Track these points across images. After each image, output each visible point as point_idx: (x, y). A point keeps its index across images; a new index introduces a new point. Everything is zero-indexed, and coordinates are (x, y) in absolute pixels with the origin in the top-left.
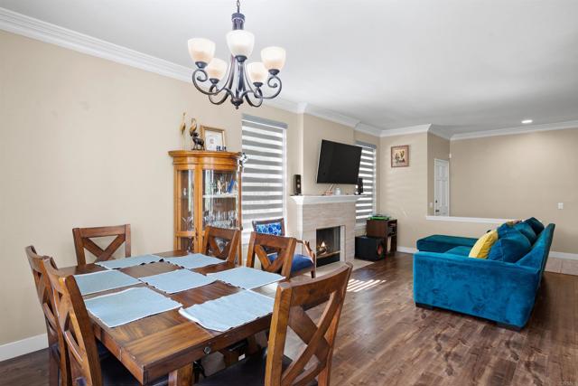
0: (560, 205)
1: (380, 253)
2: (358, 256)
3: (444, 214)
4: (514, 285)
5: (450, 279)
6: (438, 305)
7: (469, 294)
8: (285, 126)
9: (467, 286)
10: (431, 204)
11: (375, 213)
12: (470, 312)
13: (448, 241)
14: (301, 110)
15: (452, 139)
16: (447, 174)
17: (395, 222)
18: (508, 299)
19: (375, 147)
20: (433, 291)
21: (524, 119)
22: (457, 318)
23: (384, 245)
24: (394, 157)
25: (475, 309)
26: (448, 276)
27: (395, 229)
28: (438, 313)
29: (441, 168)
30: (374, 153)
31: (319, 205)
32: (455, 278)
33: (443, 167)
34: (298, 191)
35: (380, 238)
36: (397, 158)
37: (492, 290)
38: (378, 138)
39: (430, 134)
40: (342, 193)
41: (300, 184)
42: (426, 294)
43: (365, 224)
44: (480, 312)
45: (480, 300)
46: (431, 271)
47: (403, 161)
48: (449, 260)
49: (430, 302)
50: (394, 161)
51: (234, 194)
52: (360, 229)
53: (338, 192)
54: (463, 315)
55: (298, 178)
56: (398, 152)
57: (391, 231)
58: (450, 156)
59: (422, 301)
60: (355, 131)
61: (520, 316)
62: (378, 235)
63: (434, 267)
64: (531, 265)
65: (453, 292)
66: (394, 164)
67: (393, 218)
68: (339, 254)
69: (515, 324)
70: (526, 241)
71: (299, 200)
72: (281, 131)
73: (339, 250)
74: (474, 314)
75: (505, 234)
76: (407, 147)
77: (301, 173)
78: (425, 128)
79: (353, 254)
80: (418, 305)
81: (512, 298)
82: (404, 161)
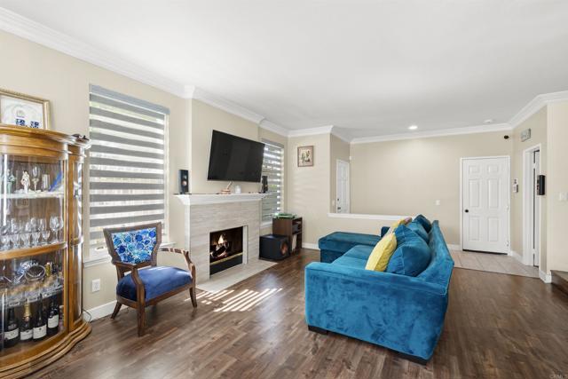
0: (438, 202)
1: (284, 252)
2: (263, 255)
3: (345, 212)
4: (420, 308)
5: (346, 298)
6: (333, 329)
7: (368, 317)
8: (167, 111)
9: (364, 308)
10: (333, 202)
11: (282, 212)
12: (368, 339)
13: (346, 239)
14: (189, 94)
15: (353, 142)
16: (348, 175)
17: (300, 219)
18: (413, 325)
19: (283, 147)
20: (328, 312)
21: (410, 125)
22: (354, 346)
23: (289, 244)
24: (300, 156)
25: (374, 336)
26: (343, 295)
27: (300, 227)
28: (332, 339)
29: (342, 169)
30: (282, 153)
31: (214, 205)
32: (351, 298)
33: (345, 168)
34: (185, 190)
35: (285, 236)
36: (303, 158)
37: (393, 313)
38: (286, 139)
39: (332, 137)
40: (242, 192)
41: (187, 180)
42: (319, 315)
43: (271, 222)
44: (380, 340)
45: (380, 325)
46: (325, 288)
47: (309, 162)
48: (345, 275)
49: (323, 326)
50: (301, 161)
51: (60, 192)
52: (266, 228)
53: (238, 190)
54: (360, 342)
55: (184, 173)
56: (304, 152)
57: (296, 230)
58: (350, 158)
59: (315, 324)
60: (259, 128)
61: (426, 347)
62: (283, 234)
63: (328, 284)
64: (438, 281)
65: (348, 314)
66: (301, 164)
67: (298, 216)
68: (242, 256)
69: (420, 355)
70: (425, 247)
71: (185, 199)
72: (162, 117)
73: (241, 251)
74: (373, 341)
75: (403, 237)
76: (312, 147)
77: (189, 167)
78: (328, 130)
79: (258, 255)
80: (311, 328)
81: (418, 324)
82: (309, 160)
